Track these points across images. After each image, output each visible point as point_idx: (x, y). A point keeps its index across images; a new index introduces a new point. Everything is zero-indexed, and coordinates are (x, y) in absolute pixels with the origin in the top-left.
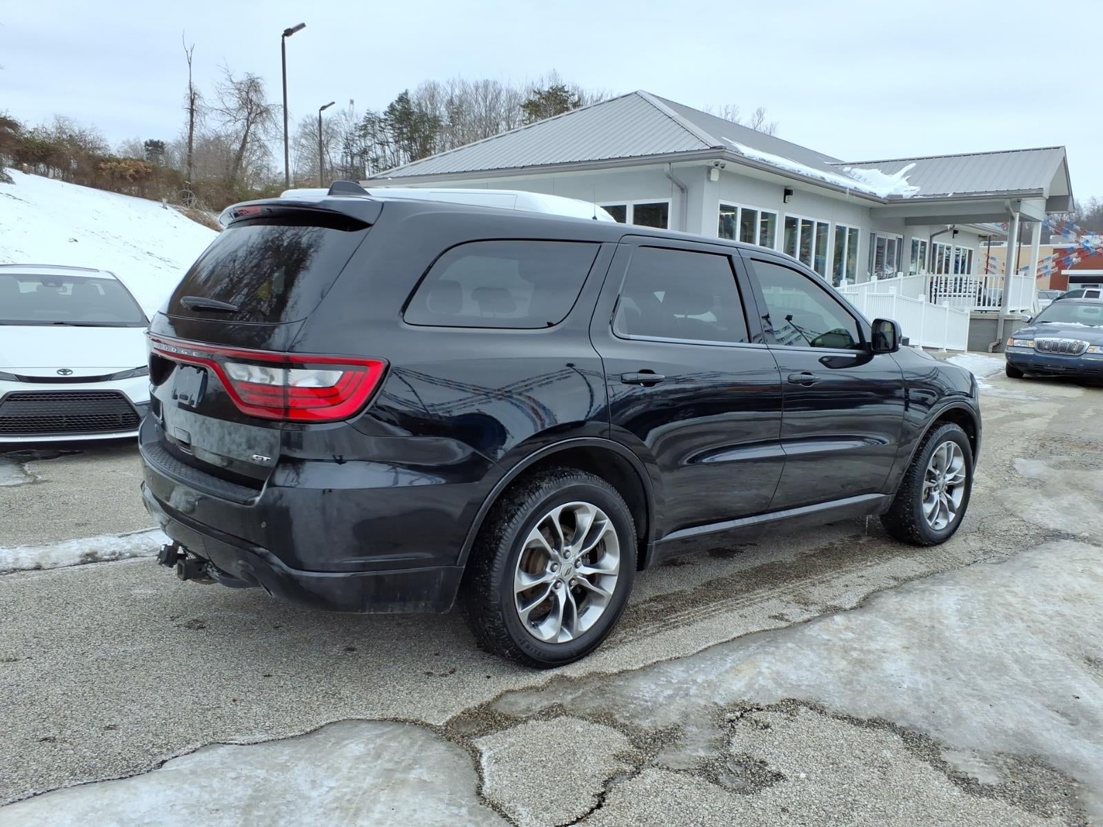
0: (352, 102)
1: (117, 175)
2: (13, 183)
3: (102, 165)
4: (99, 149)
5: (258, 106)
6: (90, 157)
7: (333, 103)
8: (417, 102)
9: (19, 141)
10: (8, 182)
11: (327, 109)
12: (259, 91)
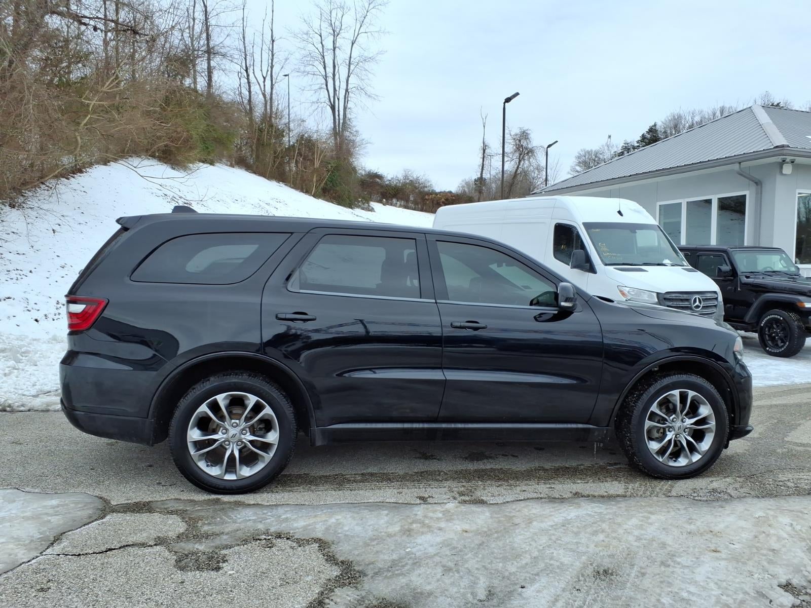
0: (610, 137)
1: (435, 202)
2: (374, 211)
3: (427, 197)
4: (426, 187)
5: (526, 149)
6: (420, 192)
7: (557, 142)
8: (663, 131)
9: (382, 187)
10: (371, 211)
11: (553, 146)
12: (528, 138)
